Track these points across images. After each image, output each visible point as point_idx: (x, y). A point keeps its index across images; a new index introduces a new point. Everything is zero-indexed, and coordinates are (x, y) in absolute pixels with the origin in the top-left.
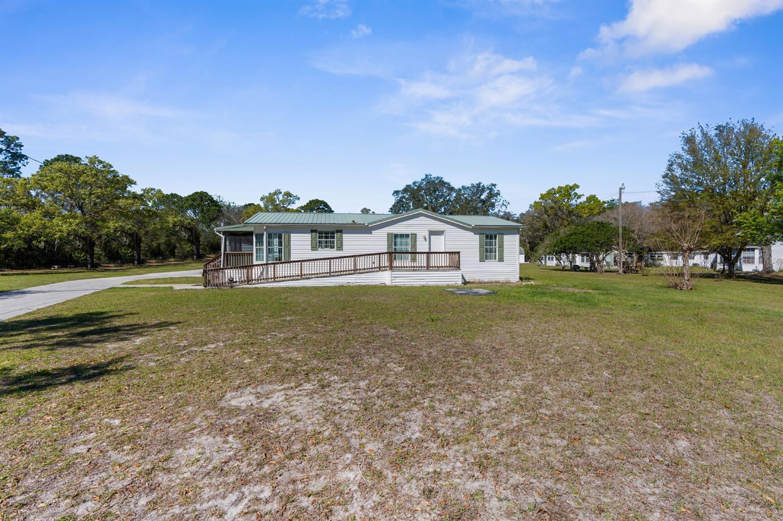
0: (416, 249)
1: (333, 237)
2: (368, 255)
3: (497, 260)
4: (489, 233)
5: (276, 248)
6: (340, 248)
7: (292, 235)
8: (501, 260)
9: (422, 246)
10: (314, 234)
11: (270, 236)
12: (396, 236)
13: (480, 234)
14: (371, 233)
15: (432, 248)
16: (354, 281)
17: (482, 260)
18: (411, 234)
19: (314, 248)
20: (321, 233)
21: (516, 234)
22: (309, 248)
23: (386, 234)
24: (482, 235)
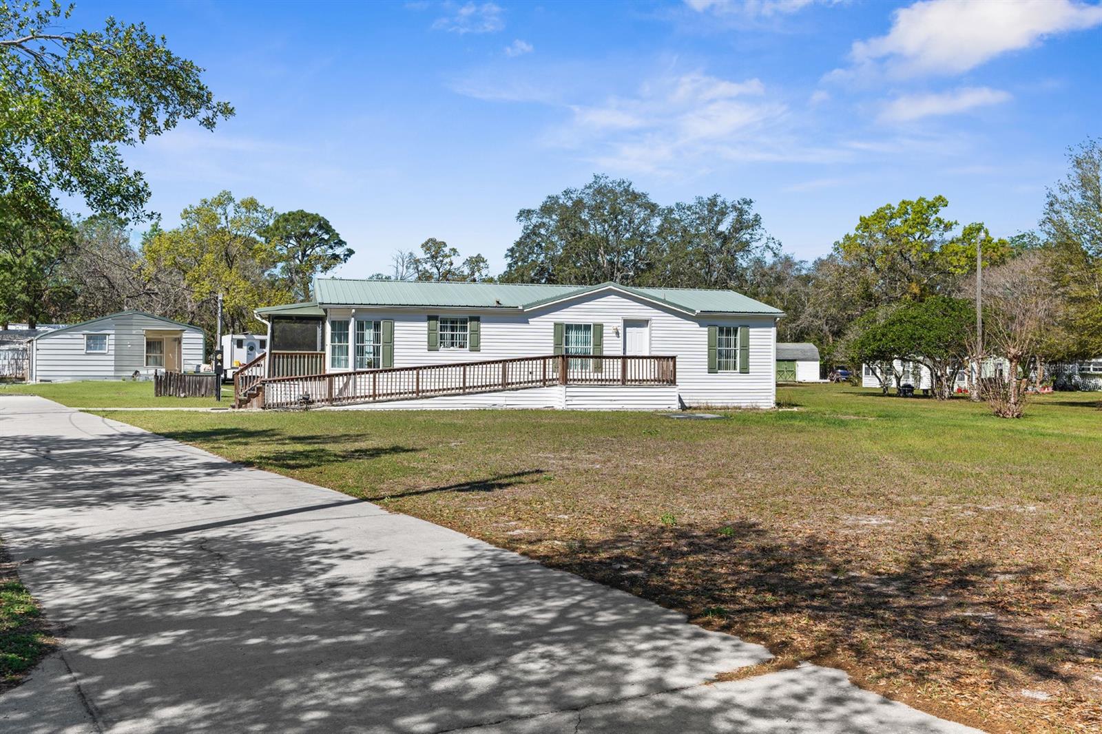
0: (601, 351)
1: (465, 329)
2: (527, 359)
3: (738, 371)
4: (726, 324)
5: (369, 346)
6: (475, 348)
8: (745, 370)
9: (612, 346)
10: (433, 322)
11: (360, 326)
12: (569, 327)
13: (709, 326)
14: (528, 322)
15: (628, 349)
16: (504, 402)
17: (712, 370)
18: (594, 325)
19: (432, 347)
20: (444, 321)
21: (771, 327)
22: (426, 347)
23: (553, 324)
24: (713, 328)
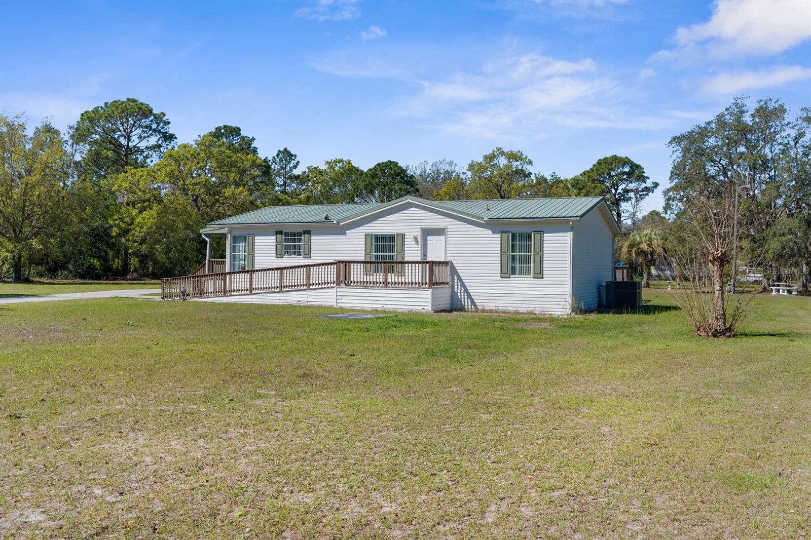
0: (403, 257)
1: (300, 240)
2: (323, 264)
3: (532, 276)
4: (518, 230)
5: (242, 254)
6: (308, 255)
7: (256, 238)
8: (539, 274)
9: (412, 252)
10: (279, 236)
11: (235, 239)
12: (377, 237)
13: (502, 232)
14: (345, 234)
15: (428, 255)
16: (305, 299)
17: (504, 275)
18: (398, 235)
19: (279, 255)
20: (287, 234)
21: (566, 231)
22: (275, 255)
23: (364, 234)
24: (505, 235)
